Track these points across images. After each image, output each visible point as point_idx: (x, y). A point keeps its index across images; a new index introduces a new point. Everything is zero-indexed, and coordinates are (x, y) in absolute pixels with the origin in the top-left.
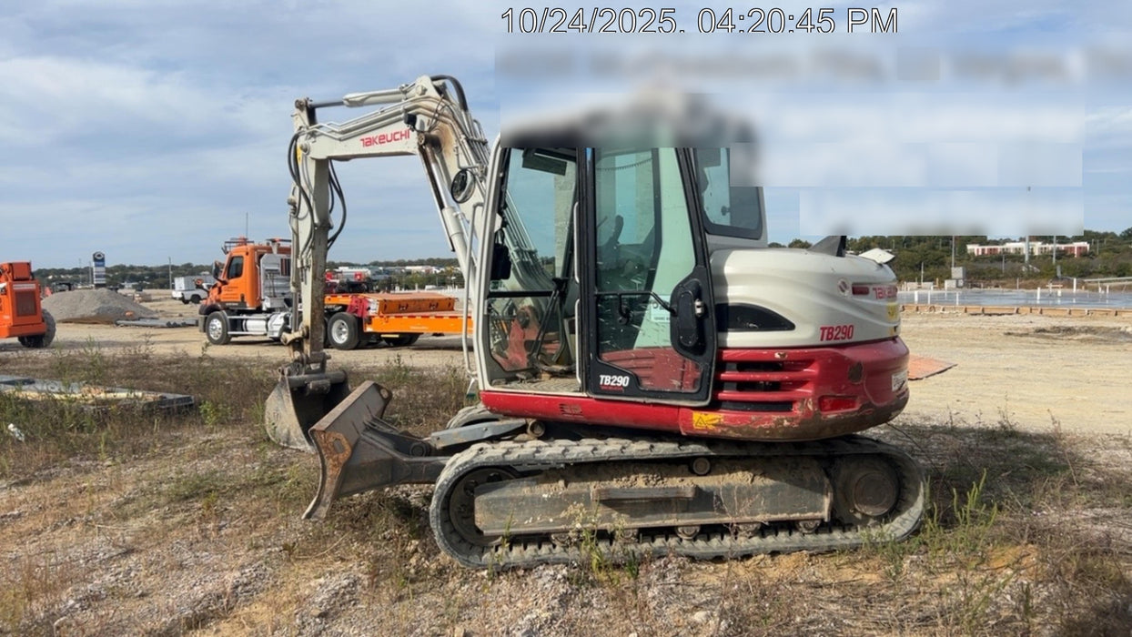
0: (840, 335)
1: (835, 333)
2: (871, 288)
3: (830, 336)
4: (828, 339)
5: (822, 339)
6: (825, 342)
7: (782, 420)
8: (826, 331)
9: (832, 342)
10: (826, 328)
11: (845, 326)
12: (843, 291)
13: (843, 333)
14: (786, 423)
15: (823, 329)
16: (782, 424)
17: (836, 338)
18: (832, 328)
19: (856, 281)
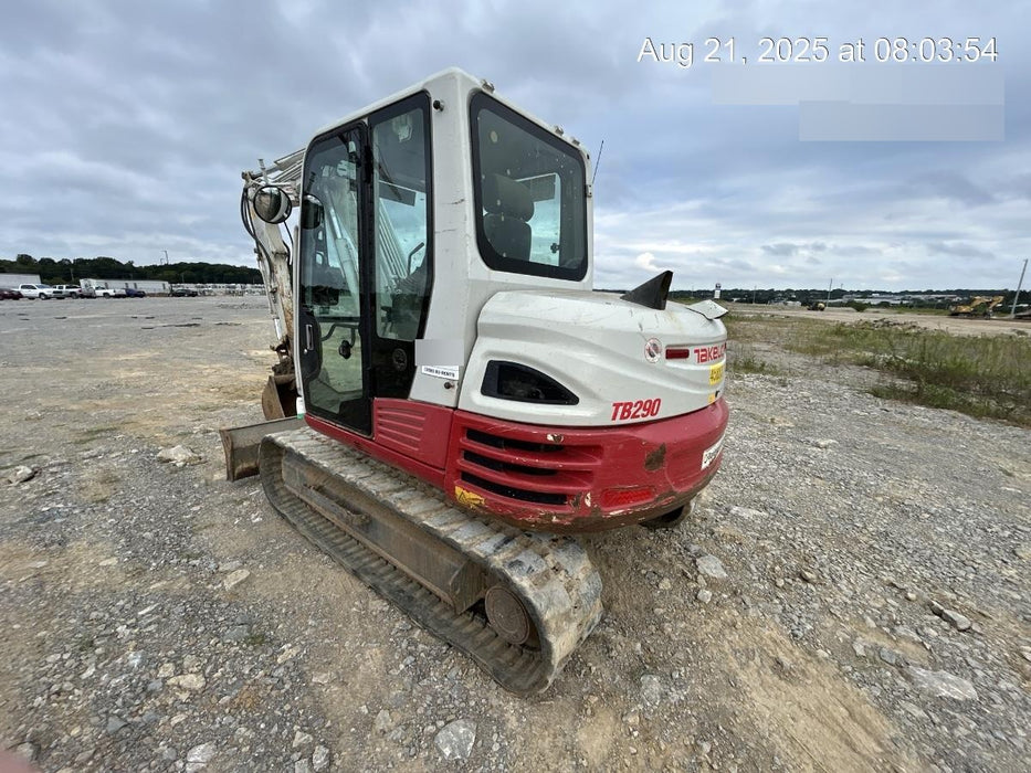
0: (641, 412)
1: (633, 410)
2: (691, 350)
3: (626, 414)
4: (622, 417)
5: (614, 418)
6: (618, 421)
7: (551, 516)
8: (621, 408)
9: (629, 421)
10: (621, 404)
11: (650, 401)
12: (652, 356)
13: (644, 410)
14: (554, 519)
15: (617, 406)
16: (550, 519)
17: (634, 416)
18: (631, 404)
19: (671, 343)
